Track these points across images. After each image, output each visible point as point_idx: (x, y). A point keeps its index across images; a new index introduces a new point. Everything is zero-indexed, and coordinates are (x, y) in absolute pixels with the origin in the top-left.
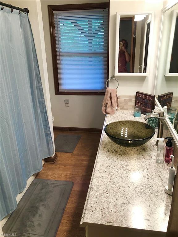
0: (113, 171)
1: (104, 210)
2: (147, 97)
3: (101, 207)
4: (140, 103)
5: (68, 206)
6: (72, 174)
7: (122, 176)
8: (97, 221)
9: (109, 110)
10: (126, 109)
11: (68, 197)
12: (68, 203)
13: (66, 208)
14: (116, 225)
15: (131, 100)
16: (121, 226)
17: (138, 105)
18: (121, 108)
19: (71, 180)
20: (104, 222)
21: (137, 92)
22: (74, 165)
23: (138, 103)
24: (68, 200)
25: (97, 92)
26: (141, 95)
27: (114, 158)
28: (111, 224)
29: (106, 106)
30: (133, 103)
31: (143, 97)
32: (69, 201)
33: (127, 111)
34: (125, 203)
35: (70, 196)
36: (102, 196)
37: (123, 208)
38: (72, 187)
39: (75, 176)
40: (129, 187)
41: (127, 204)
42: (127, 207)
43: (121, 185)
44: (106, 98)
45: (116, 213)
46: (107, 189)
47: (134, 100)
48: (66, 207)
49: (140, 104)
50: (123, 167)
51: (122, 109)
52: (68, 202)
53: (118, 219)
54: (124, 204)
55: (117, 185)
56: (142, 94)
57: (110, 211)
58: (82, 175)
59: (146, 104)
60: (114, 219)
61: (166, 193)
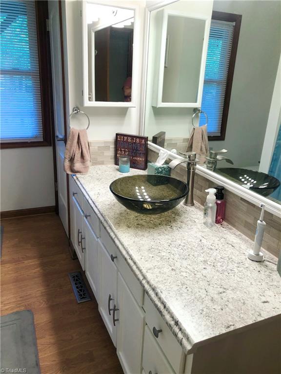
0: (163, 254)
1: (204, 313)
2: (136, 141)
3: (197, 311)
4: (125, 151)
5: (41, 355)
6: (21, 297)
7: (182, 256)
8: (212, 333)
9: (78, 165)
10: (102, 163)
11: (35, 339)
12: (39, 351)
13: (40, 361)
14: (239, 325)
15: (107, 148)
16: (246, 324)
17: (121, 154)
18: (94, 163)
19: (23, 308)
20: (222, 330)
21: (117, 135)
22: (17, 280)
23: (121, 150)
24: (35, 345)
25: (27, 142)
26: (125, 138)
27: (146, 234)
28: (232, 328)
29: (72, 160)
30: (111, 152)
31: (129, 140)
32: (39, 345)
33: (103, 166)
34: (220, 291)
35: (37, 336)
36: (182, 293)
37: (225, 299)
38: (33, 319)
39: (27, 299)
40: (204, 268)
41: (224, 292)
42: (227, 295)
43: (193, 270)
44: (71, 147)
45: (224, 309)
46: (179, 282)
47: (112, 146)
48: (38, 359)
49: (125, 153)
50: (171, 244)
51: (96, 163)
52: (38, 348)
53: (235, 317)
54: (221, 293)
55: (187, 271)
56: (128, 136)
57: (214, 310)
58: (39, 292)
59: (134, 151)
60: (230, 319)
61: (253, 261)
